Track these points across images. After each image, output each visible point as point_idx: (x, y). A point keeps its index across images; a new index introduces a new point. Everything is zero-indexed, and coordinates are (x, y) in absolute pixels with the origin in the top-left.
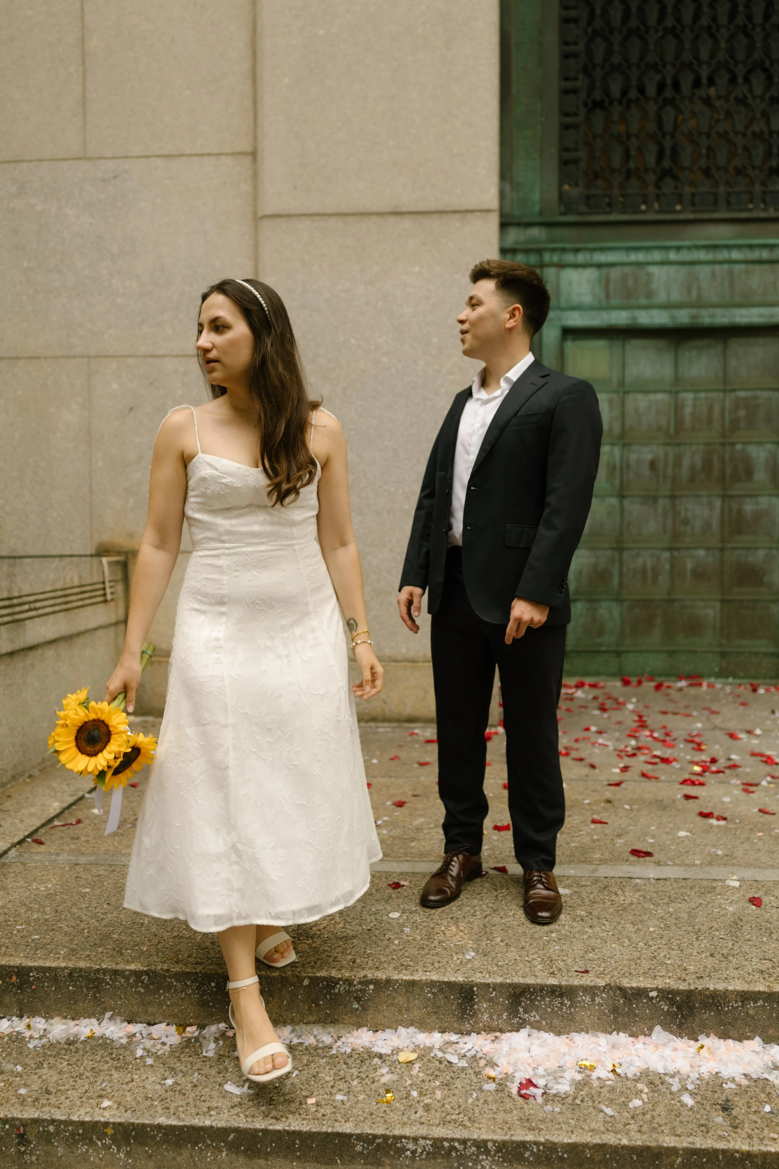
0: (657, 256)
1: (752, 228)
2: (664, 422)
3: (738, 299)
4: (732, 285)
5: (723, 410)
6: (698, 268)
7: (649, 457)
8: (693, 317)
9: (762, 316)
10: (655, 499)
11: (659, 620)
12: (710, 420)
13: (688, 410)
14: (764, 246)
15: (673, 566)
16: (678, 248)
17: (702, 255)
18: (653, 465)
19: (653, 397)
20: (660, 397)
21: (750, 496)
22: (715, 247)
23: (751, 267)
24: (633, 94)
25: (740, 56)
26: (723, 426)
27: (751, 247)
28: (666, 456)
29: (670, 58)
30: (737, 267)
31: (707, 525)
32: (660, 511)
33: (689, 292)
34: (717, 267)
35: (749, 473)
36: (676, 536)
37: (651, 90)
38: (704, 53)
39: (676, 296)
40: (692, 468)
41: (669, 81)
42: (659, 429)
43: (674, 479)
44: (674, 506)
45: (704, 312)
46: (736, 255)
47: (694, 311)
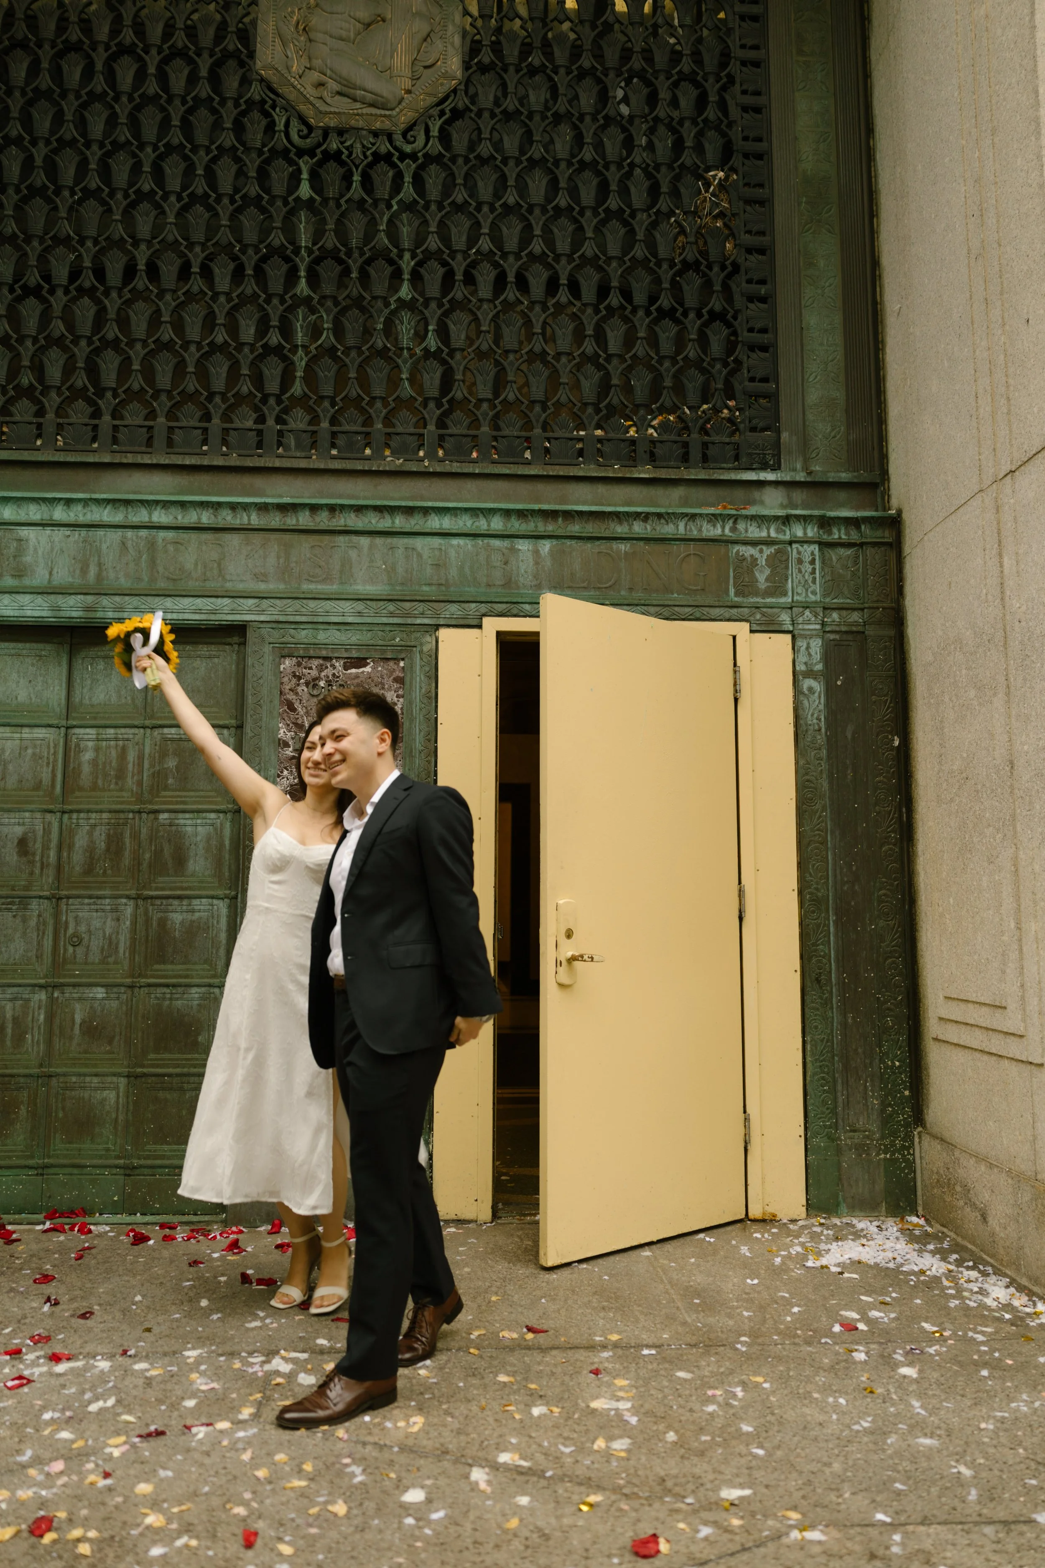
0: (34, 513)
1: (204, 479)
2: (45, 775)
3: (162, 584)
4: (153, 562)
5: (141, 757)
6: (101, 532)
7: (19, 831)
8: (88, 609)
9: (199, 611)
10: (24, 901)
11: (23, 1111)
12: (121, 774)
13: (88, 756)
14: (203, 505)
15: (50, 1017)
16: (69, 502)
17: (106, 515)
18: (23, 844)
19: (26, 733)
20: (40, 733)
21: (180, 898)
22: (127, 502)
23: (184, 536)
24: (33, 278)
25: (199, 236)
26: (140, 783)
27: (183, 504)
28: (47, 831)
29: (92, 231)
30: (162, 534)
31: (111, 945)
32: (33, 923)
33: (84, 571)
34: (130, 533)
35: (180, 860)
36: (58, 964)
37: (61, 274)
38: (144, 229)
39: (63, 576)
40: (90, 850)
41: (87, 263)
42: (38, 786)
43: (59, 868)
44: (57, 915)
45: (105, 601)
46: (159, 516)
47: (90, 599)
